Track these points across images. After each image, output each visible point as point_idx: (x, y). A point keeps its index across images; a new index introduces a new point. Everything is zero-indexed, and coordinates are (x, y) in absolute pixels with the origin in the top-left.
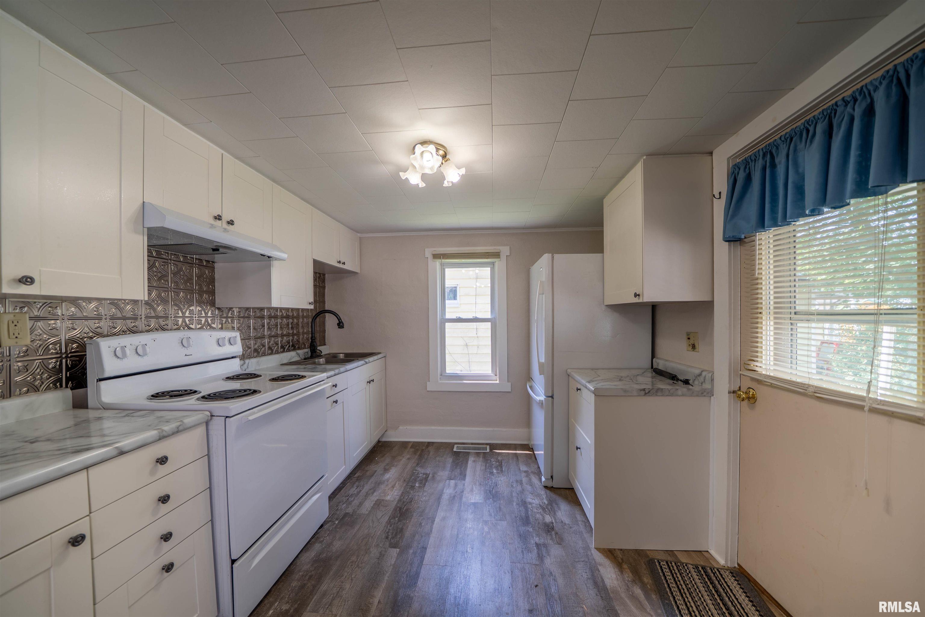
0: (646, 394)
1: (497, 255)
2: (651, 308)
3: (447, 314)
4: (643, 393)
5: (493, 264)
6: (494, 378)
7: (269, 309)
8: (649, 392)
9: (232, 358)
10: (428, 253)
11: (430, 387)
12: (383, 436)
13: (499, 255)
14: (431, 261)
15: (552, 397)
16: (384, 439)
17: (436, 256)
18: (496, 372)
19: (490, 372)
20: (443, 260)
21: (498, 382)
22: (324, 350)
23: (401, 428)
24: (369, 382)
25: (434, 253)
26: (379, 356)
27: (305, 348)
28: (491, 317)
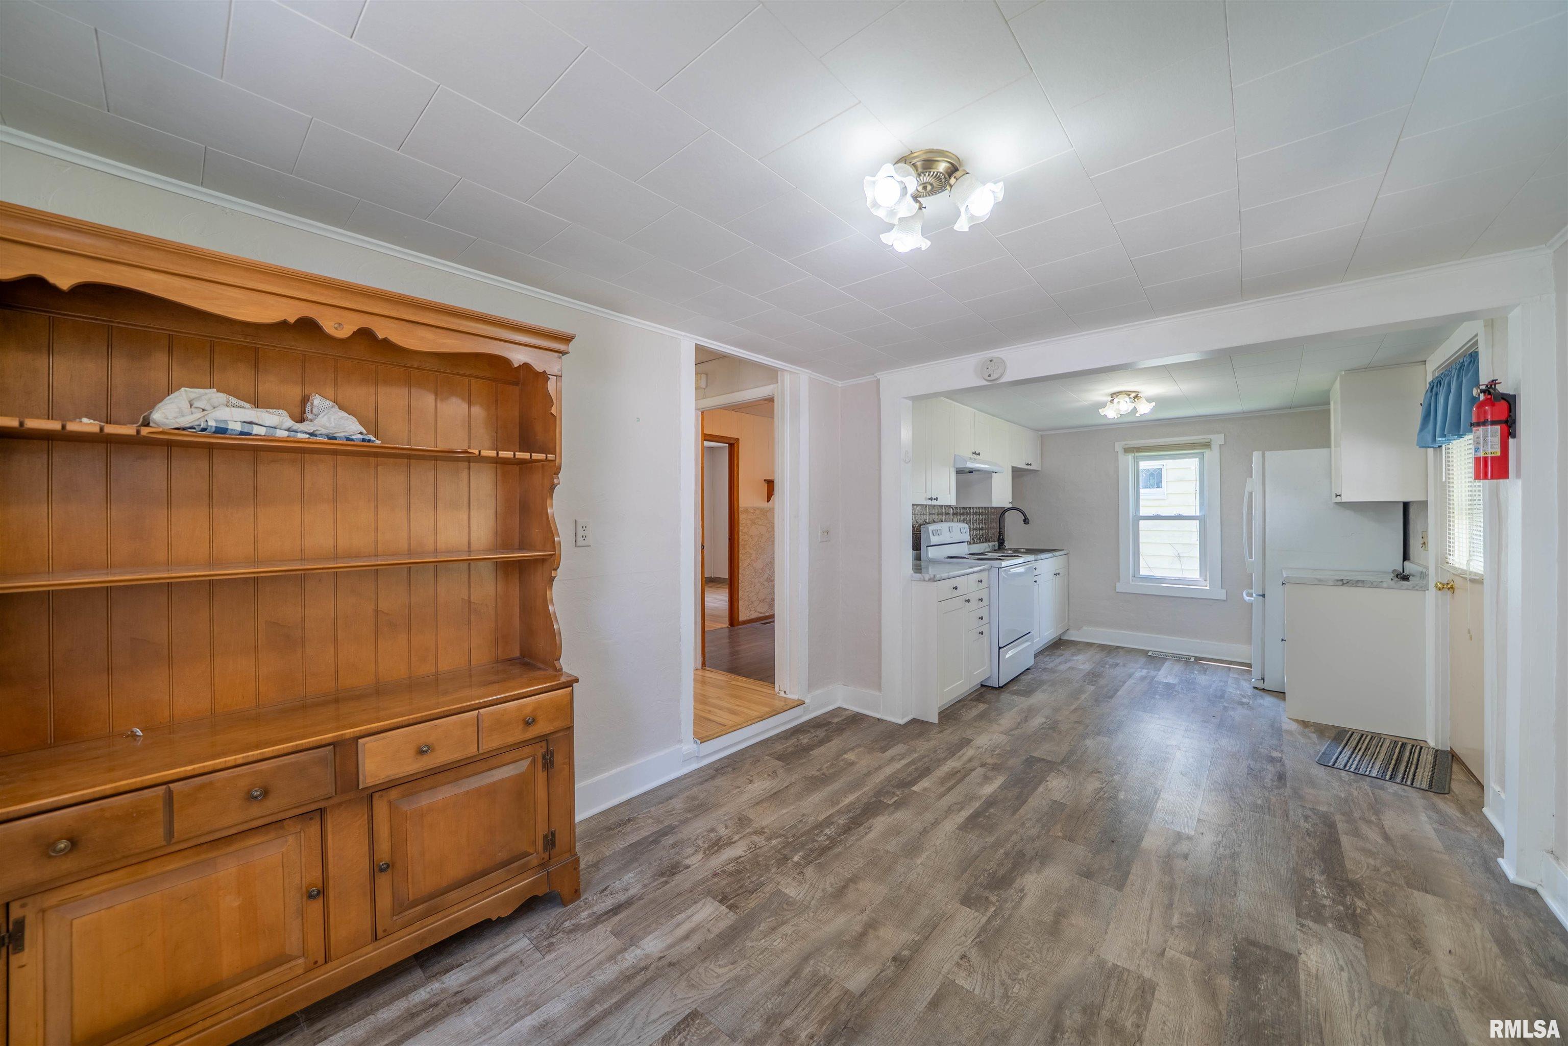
0: (1343, 584)
1: (1207, 445)
2: (1401, 506)
3: (1141, 508)
4: (1340, 583)
5: (1203, 454)
6: (1204, 583)
7: (991, 508)
8: (1348, 582)
9: (962, 542)
10: (1118, 447)
11: (1120, 588)
12: (1064, 633)
13: (1210, 445)
14: (1122, 457)
15: (1264, 596)
16: (1065, 638)
17: (1127, 450)
18: (1206, 576)
19: (1198, 577)
20: (1137, 454)
21: (1208, 588)
22: (1007, 545)
23: (1085, 628)
24: (1056, 574)
25: (1125, 447)
26: (1063, 552)
27: (994, 541)
28: (1201, 514)
